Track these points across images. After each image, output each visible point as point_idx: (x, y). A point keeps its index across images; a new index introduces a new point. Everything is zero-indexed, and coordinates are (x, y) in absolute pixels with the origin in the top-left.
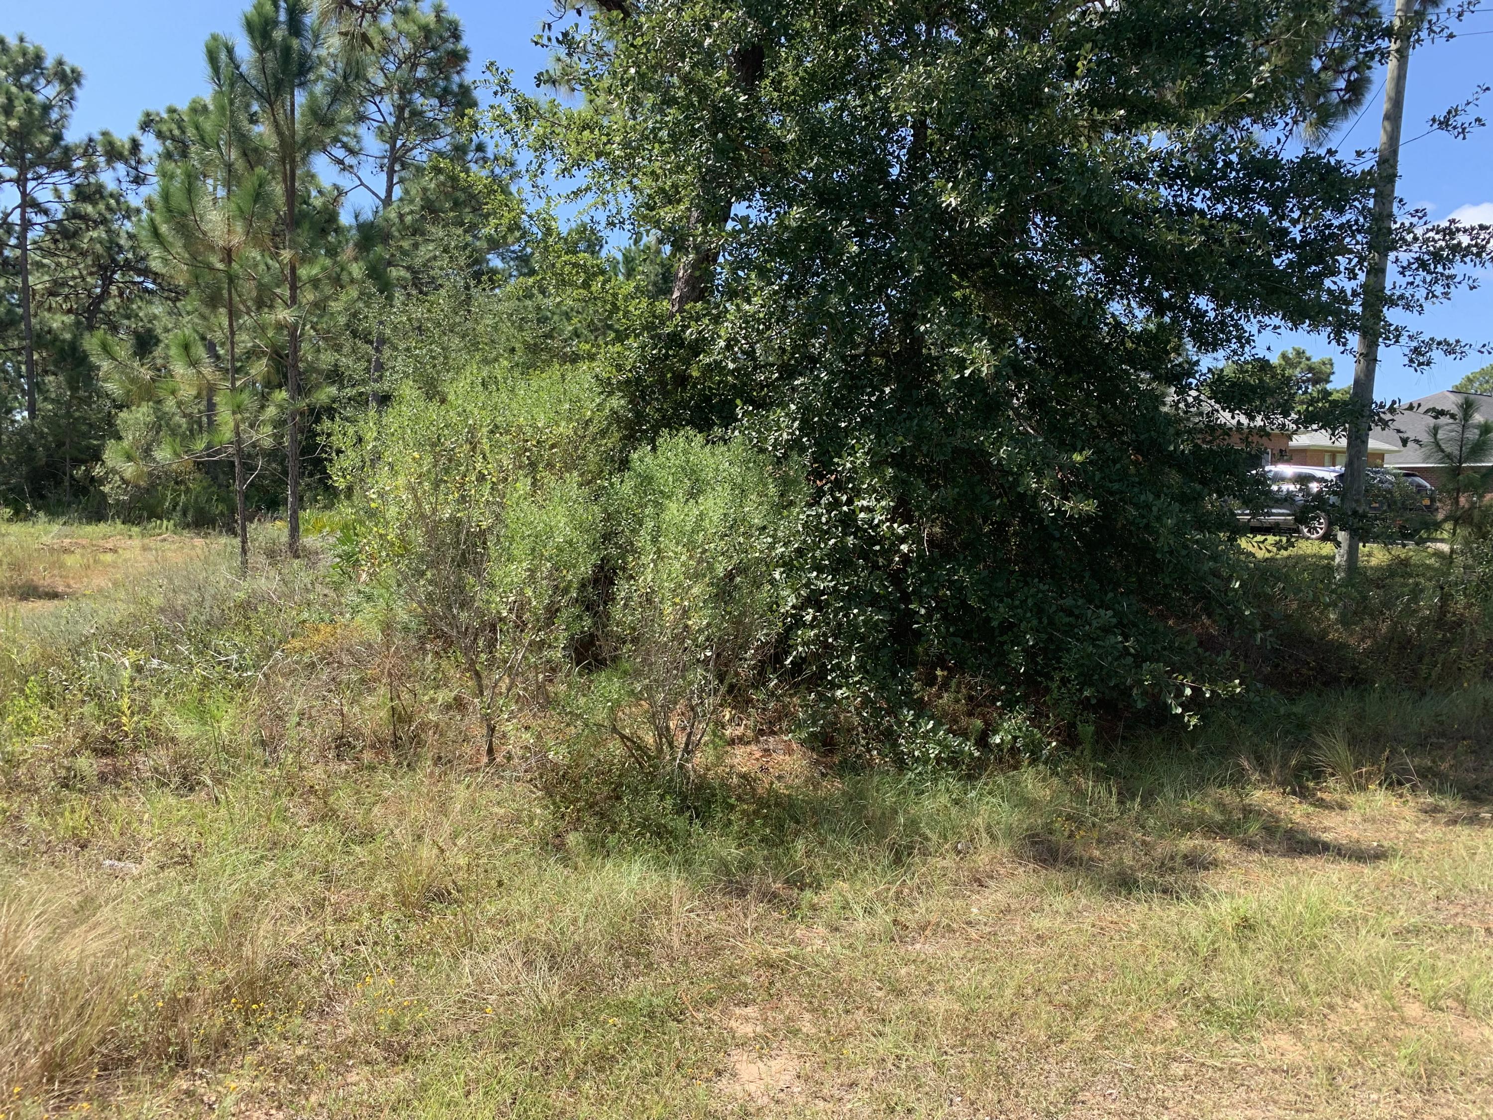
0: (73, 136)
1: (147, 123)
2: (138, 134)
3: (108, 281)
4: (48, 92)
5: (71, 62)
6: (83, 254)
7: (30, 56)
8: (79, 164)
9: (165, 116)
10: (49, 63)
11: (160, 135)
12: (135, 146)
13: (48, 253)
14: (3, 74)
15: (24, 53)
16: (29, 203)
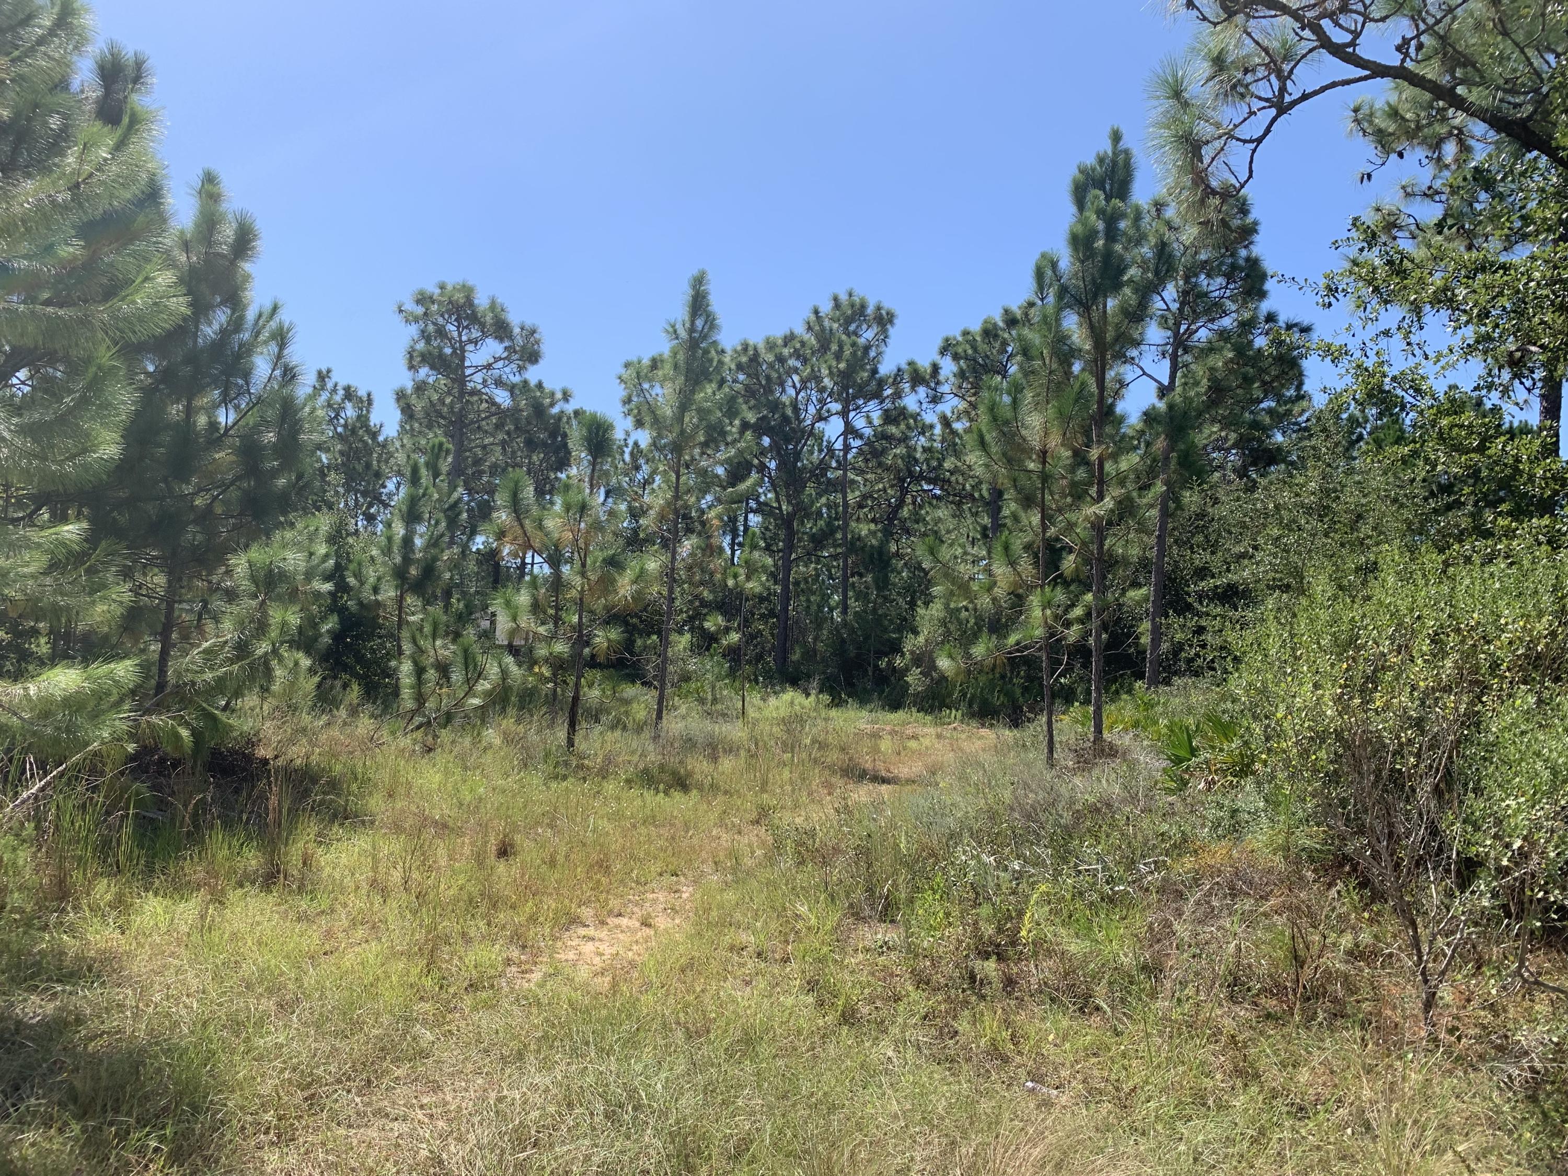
0: (886, 368)
1: (943, 351)
2: (937, 358)
3: (904, 491)
4: (868, 334)
5: (887, 305)
6: (888, 469)
7: (858, 306)
8: (888, 392)
9: (960, 339)
10: (870, 310)
11: (956, 357)
12: (936, 368)
13: (861, 472)
14: (835, 326)
15: (852, 306)
16: (850, 430)
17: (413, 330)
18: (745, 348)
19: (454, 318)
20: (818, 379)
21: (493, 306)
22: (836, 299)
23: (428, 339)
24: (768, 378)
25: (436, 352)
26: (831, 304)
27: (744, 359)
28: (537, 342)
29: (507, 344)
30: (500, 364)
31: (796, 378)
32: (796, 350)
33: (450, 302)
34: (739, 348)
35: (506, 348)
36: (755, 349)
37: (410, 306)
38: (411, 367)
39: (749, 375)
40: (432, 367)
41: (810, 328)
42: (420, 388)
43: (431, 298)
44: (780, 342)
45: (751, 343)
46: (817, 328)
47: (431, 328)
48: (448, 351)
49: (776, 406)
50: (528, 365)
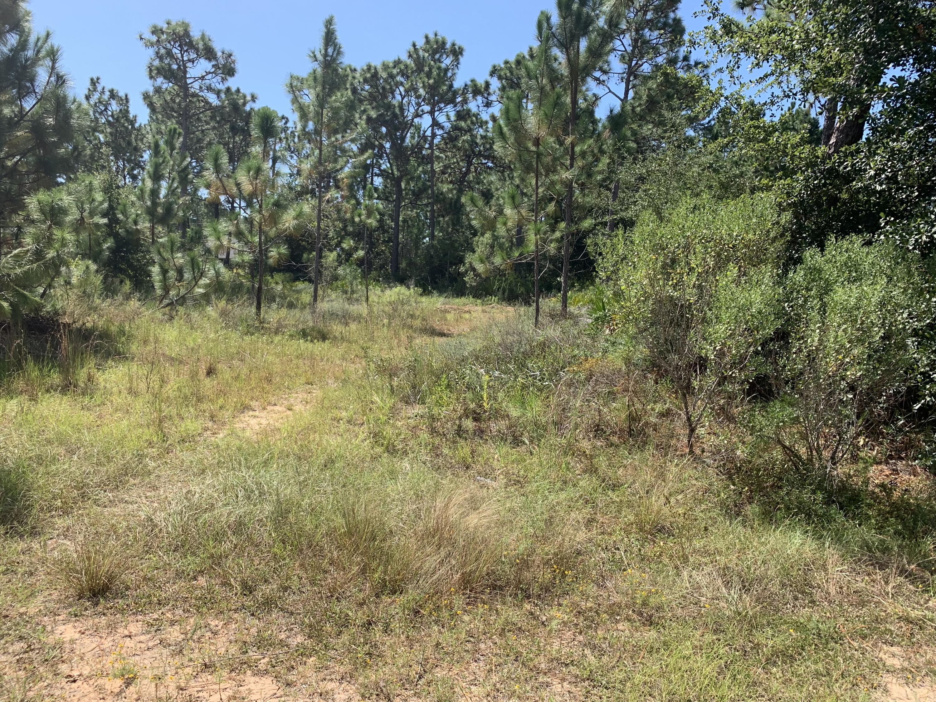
0: (458, 84)
1: (493, 73)
2: (489, 78)
3: (470, 163)
4: (447, 61)
5: (459, 43)
6: (459, 149)
7: (441, 43)
8: (459, 99)
9: (503, 66)
10: (448, 46)
11: (500, 78)
12: (487, 84)
13: (443, 151)
14: (426, 55)
15: (437, 42)
16: (435, 124)
17: (151, 52)
18: (369, 68)
19: (177, 44)
20: (416, 90)
21: (203, 38)
22: (427, 37)
23: (161, 58)
24: (384, 88)
25: (167, 67)
26: (424, 40)
27: (368, 75)
28: (234, 62)
29: (214, 63)
30: (210, 76)
31: (402, 89)
32: (401, 70)
33: (174, 33)
34: (365, 68)
35: (213, 66)
36: (375, 69)
37: (148, 35)
38: (151, 77)
39: (371, 86)
40: (165, 78)
41: (410, 56)
42: (158, 90)
43: (161, 30)
44: (391, 65)
45: (373, 64)
46: (415, 56)
47: (163, 51)
48: (175, 67)
49: (389, 107)
50: (228, 77)
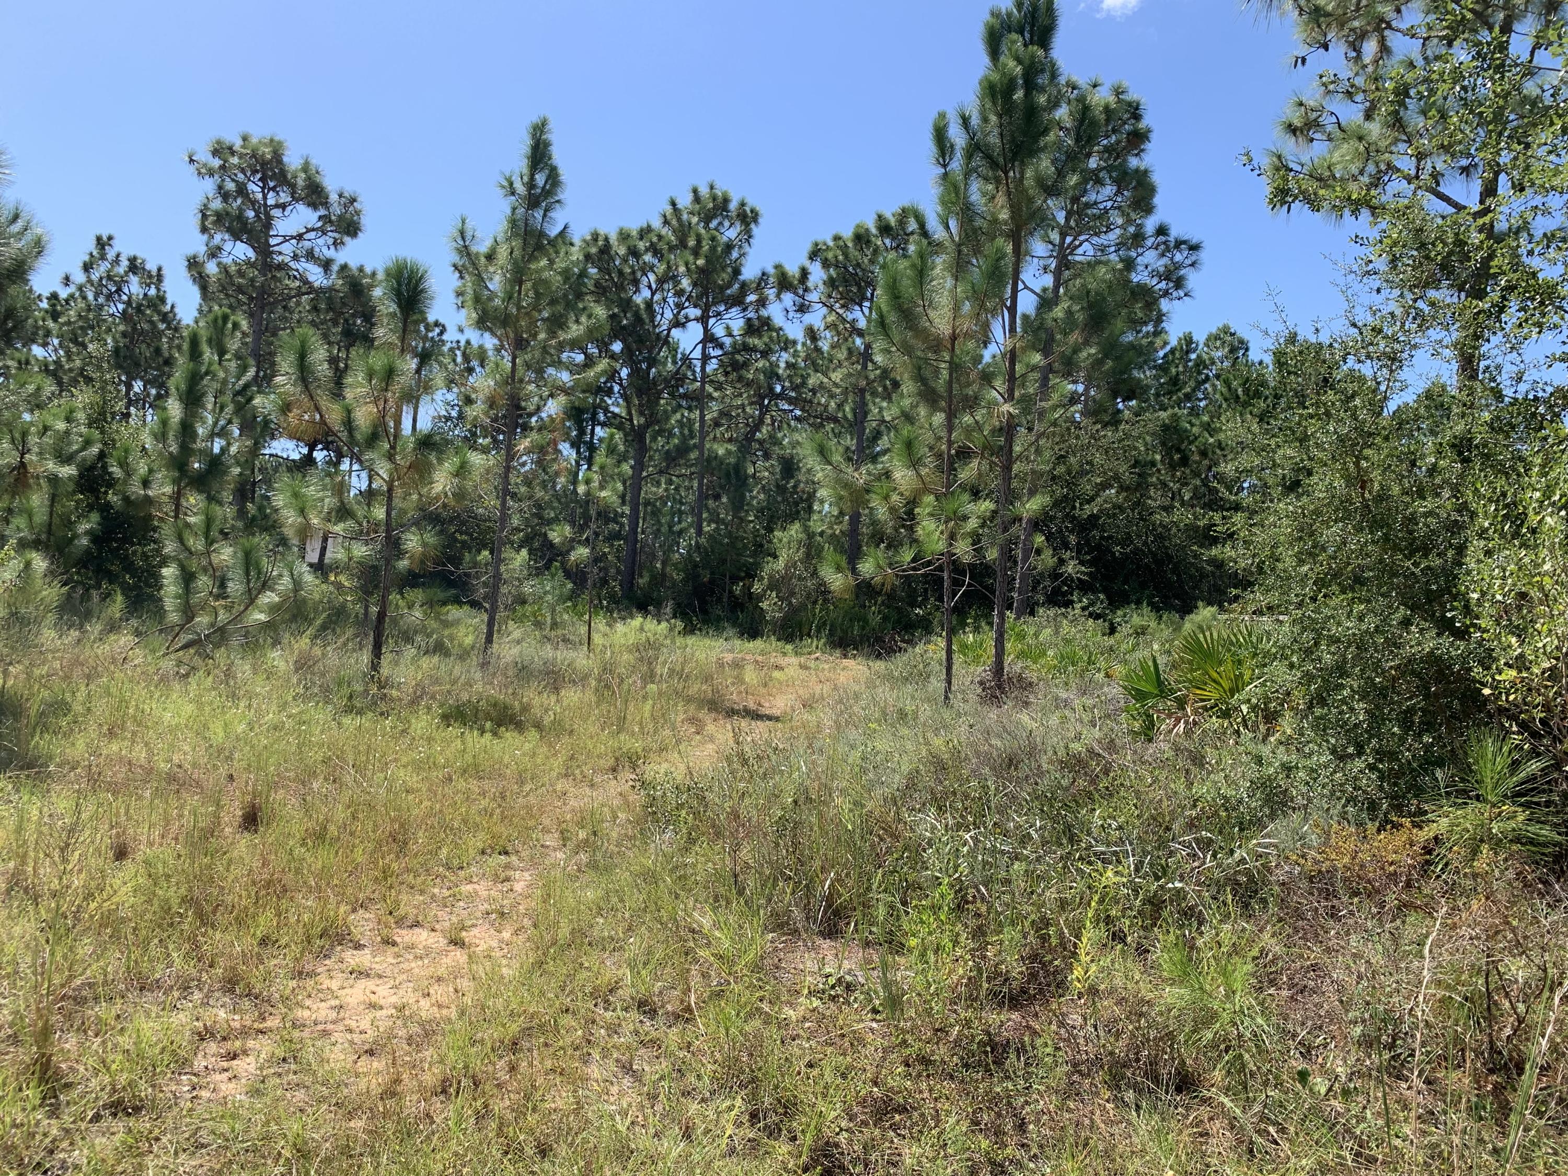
0: (749, 272)
1: (814, 255)
2: (807, 263)
3: (764, 410)
4: (731, 233)
5: (751, 202)
6: (749, 384)
7: (720, 200)
8: (752, 298)
9: (831, 244)
10: (733, 206)
11: (826, 264)
12: (804, 273)
13: (719, 387)
14: (695, 220)
15: (714, 198)
16: (709, 338)
17: (209, 186)
18: (595, 237)
19: (259, 176)
20: (675, 279)
21: (306, 168)
22: (695, 191)
23: (225, 196)
24: (621, 273)
25: (235, 212)
26: (690, 197)
27: (594, 250)
28: (358, 213)
29: (322, 212)
30: (312, 235)
31: (652, 277)
32: (652, 244)
33: (254, 156)
34: (589, 238)
35: (320, 218)
36: (606, 239)
37: (204, 156)
38: (204, 230)
39: (600, 269)
40: (229, 230)
41: (666, 222)
42: (214, 252)
43: (230, 148)
44: (634, 233)
45: (602, 231)
46: (674, 222)
47: (230, 186)
48: (251, 214)
49: (626, 305)
50: (347, 239)
